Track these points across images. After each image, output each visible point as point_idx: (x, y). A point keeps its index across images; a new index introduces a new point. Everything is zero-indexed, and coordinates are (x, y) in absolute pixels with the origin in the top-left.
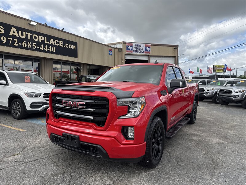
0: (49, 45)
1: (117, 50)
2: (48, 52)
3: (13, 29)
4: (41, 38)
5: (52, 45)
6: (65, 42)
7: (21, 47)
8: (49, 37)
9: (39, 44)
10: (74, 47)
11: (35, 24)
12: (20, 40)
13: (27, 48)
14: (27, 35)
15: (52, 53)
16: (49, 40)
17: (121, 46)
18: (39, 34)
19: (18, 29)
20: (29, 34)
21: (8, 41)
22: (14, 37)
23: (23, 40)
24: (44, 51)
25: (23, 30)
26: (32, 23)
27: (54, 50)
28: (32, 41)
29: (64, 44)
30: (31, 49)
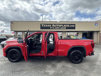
0: (63, 27)
2: (63, 29)
3: (53, 25)
4: (61, 25)
5: (65, 27)
6: (70, 25)
7: (55, 29)
8: (63, 25)
9: (60, 27)
10: (74, 26)
11: (59, 22)
12: (55, 27)
13: (57, 29)
14: (57, 26)
15: (65, 29)
16: (63, 26)
18: (60, 24)
19: (54, 24)
20: (57, 25)
22: (53, 27)
23: (56, 27)
24: (62, 29)
25: (55, 24)
26: (58, 22)
27: (65, 28)
28: (58, 27)
29: (69, 26)
30: (58, 29)
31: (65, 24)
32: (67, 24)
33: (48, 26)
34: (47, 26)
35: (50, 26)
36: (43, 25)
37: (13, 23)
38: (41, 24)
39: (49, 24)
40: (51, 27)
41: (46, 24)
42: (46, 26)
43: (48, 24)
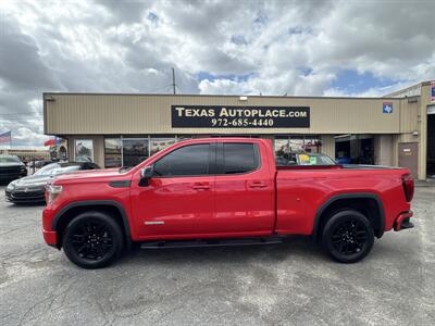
0: (264, 119)
1: (406, 101)
2: (264, 126)
3: (224, 109)
4: (254, 112)
5: (268, 118)
6: (288, 109)
7: (231, 126)
8: (264, 110)
9: (251, 119)
10: (304, 114)
11: (245, 98)
12: (230, 119)
13: (237, 127)
14: (237, 113)
15: (268, 126)
16: (263, 113)
17: (417, 92)
18: (251, 108)
19: (228, 108)
20: (240, 111)
21: (218, 122)
22: (224, 117)
23: (233, 118)
24: (258, 126)
25: (233, 108)
26: (242, 98)
27: (271, 122)
28: (243, 117)
29: (287, 113)
30: (242, 126)
31: (272, 109)
32: (279, 108)
33: (204, 113)
34: (200, 113)
35: (212, 113)
36: (183, 112)
37: (53, 100)
38: (173, 107)
39: (207, 108)
40: (217, 117)
41: (196, 108)
42: (196, 113)
43: (201, 108)
